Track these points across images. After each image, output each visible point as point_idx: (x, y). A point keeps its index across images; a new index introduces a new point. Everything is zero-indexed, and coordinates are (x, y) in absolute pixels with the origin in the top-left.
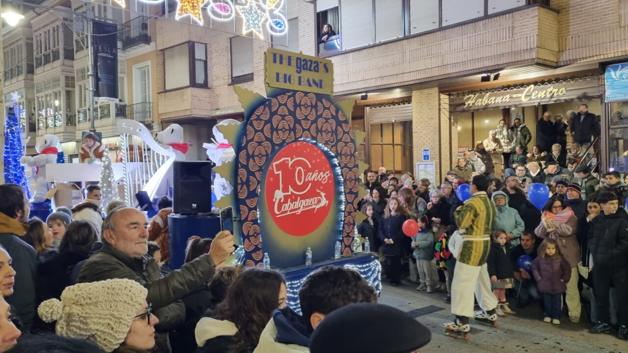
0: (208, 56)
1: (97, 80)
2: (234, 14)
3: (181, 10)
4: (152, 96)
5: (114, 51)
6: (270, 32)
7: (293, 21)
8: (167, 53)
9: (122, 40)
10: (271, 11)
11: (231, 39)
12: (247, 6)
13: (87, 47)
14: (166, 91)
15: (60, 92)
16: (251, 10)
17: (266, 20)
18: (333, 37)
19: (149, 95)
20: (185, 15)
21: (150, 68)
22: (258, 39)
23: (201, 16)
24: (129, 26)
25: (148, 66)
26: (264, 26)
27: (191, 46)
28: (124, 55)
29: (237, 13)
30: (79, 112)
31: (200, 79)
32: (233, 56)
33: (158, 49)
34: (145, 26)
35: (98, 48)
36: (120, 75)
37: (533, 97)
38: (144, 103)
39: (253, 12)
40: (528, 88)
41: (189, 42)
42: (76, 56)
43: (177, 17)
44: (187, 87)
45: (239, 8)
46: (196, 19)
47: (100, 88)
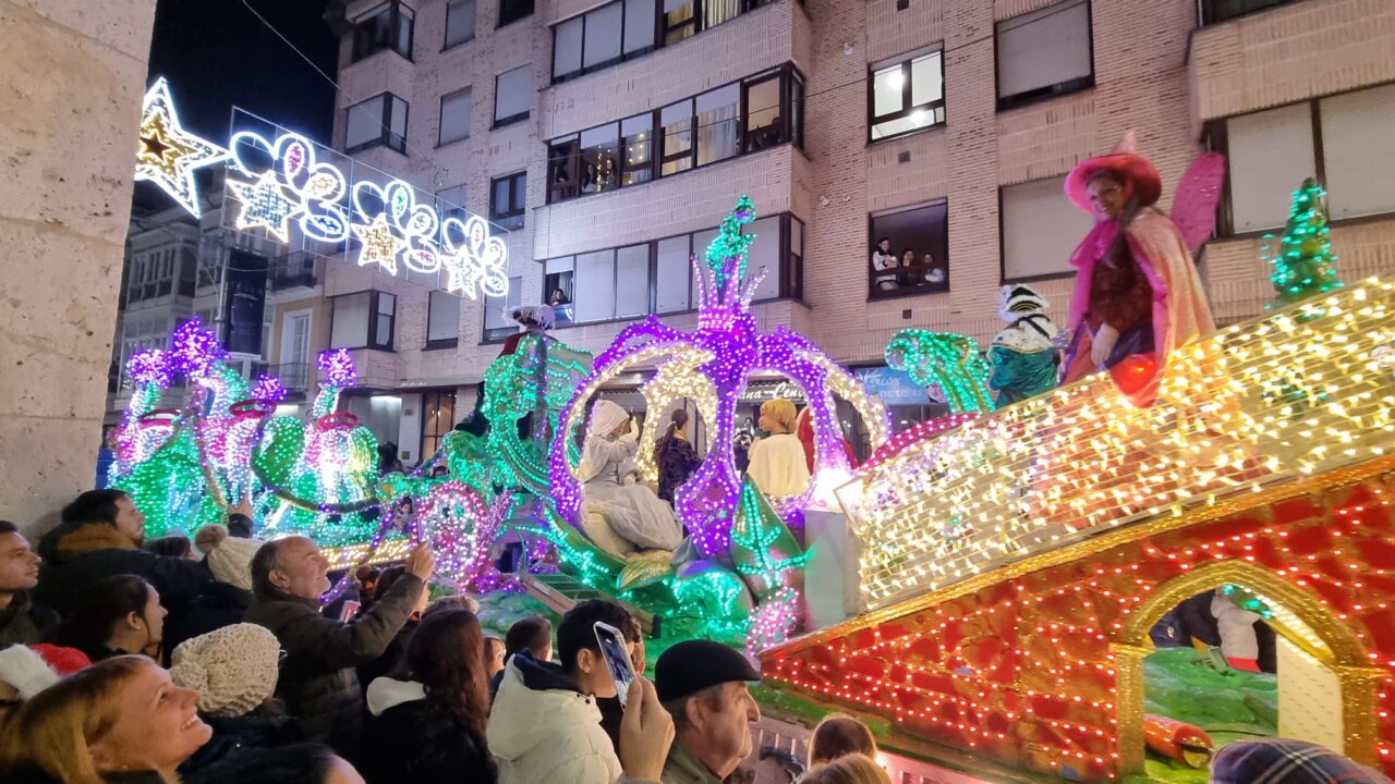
0: (397, 312)
1: (228, 327)
2: (438, 268)
3: (368, 253)
4: (309, 355)
5: (260, 292)
6: (485, 291)
7: (516, 281)
8: (338, 303)
9: (273, 278)
10: (488, 267)
11: (430, 293)
12: (457, 259)
13: (219, 282)
15: (165, 339)
16: (462, 263)
17: (481, 277)
18: (565, 306)
19: (305, 354)
20: (371, 260)
21: (310, 318)
22: (468, 299)
23: (394, 264)
24: (286, 262)
25: (308, 315)
26: (477, 283)
27: (374, 297)
28: (273, 298)
29: (443, 265)
31: (382, 339)
32: (432, 314)
33: (327, 294)
34: (309, 263)
35: (236, 286)
36: (265, 324)
37: (785, 396)
38: (296, 364)
39: (464, 265)
40: (780, 386)
41: (371, 291)
42: (197, 292)
43: (361, 262)
44: (364, 348)
45: (446, 259)
46: (387, 266)
47: (232, 339)
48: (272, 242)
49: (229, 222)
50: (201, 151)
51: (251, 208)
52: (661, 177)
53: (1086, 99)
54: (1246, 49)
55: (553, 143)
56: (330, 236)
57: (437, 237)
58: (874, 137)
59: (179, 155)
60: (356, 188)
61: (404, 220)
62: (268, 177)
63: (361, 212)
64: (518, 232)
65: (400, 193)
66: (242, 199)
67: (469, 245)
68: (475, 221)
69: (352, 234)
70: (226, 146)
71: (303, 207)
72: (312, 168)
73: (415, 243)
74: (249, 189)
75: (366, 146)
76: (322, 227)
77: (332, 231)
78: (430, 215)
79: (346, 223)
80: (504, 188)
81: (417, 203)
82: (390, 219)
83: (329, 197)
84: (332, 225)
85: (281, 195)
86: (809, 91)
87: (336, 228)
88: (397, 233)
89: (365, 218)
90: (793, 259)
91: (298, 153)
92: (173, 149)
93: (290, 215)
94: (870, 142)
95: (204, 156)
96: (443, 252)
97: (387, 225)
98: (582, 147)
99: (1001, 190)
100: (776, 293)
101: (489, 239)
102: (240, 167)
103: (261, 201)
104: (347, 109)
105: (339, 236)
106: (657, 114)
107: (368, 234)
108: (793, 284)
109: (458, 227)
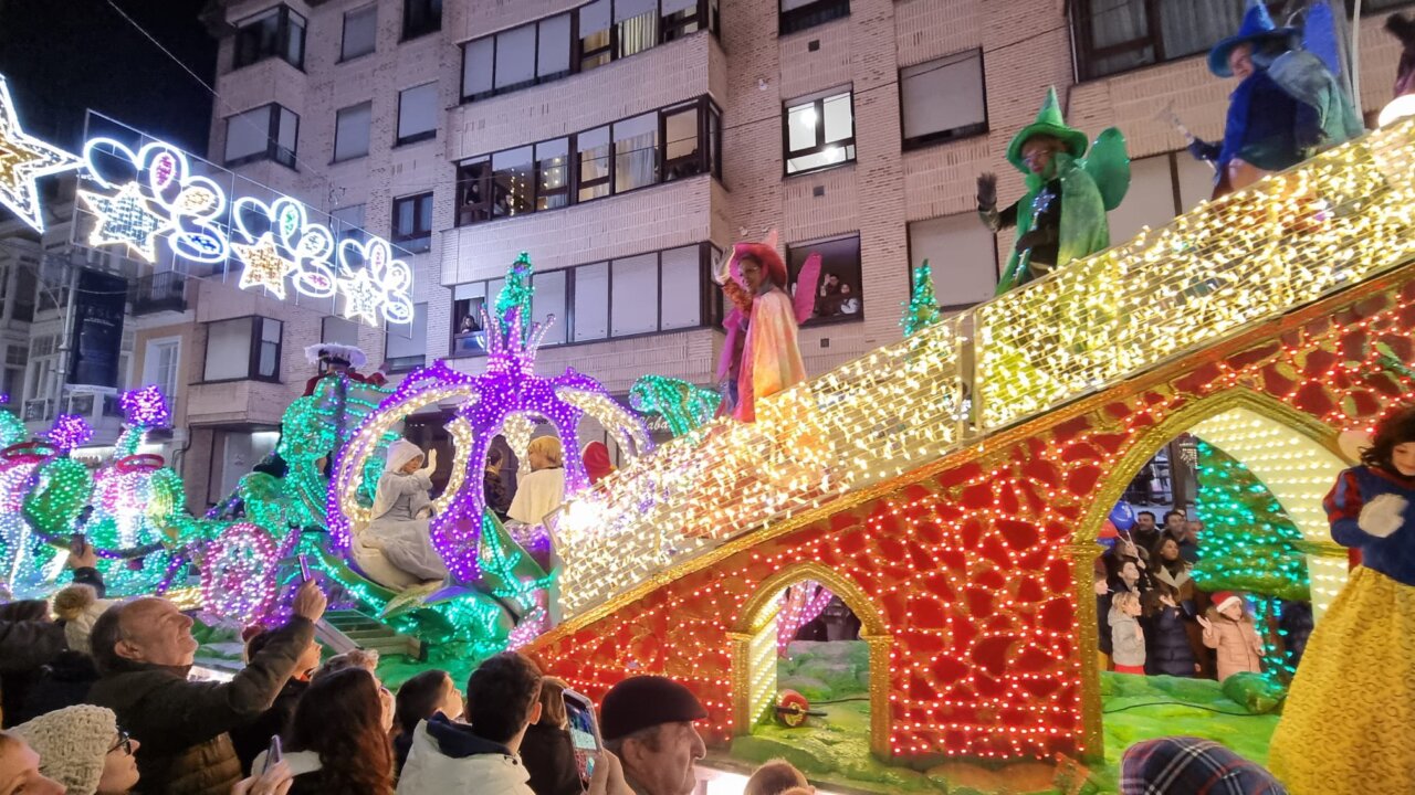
0: (284, 339)
1: (75, 357)
2: (333, 292)
3: (251, 276)
4: (176, 387)
5: (117, 316)
6: (387, 317)
7: (421, 308)
8: (213, 329)
9: (133, 301)
10: (390, 293)
11: (323, 320)
12: (356, 283)
13: (64, 305)
14: (203, 382)
16: (361, 287)
17: (382, 303)
18: (476, 333)
19: (172, 386)
20: (255, 283)
21: (179, 345)
22: (367, 325)
23: (282, 287)
24: (150, 283)
25: (176, 343)
26: (378, 309)
27: (257, 323)
28: (134, 323)
30: (28, 404)
31: (266, 368)
33: (200, 320)
34: (178, 285)
35: (86, 309)
36: (122, 353)
39: (364, 290)
41: (253, 317)
42: (36, 316)
43: (243, 285)
44: (244, 379)
45: (343, 283)
46: (273, 289)
47: (81, 370)
48: (133, 261)
49: (82, 238)
50: (47, 157)
51: (108, 223)
52: (578, 203)
53: (983, 143)
54: (1115, 106)
55: (462, 164)
56: (205, 256)
57: (332, 259)
58: (790, 170)
59: (17, 161)
60: (238, 204)
61: (294, 240)
62: (131, 189)
63: (243, 230)
64: (424, 255)
65: (288, 211)
66: (97, 213)
67: (369, 268)
68: (376, 243)
69: (233, 254)
70: (78, 153)
71: (174, 223)
72: (185, 180)
73: (307, 264)
74: (107, 202)
75: (249, 160)
76: (197, 246)
77: (209, 251)
78: (325, 236)
79: (225, 243)
80: (408, 211)
81: (310, 222)
82: (277, 239)
83: (204, 213)
84: (209, 244)
85: (146, 209)
86: (727, 124)
87: (213, 247)
88: (284, 253)
89: (248, 237)
90: (713, 287)
91: (168, 164)
92: (12, 154)
93: (157, 232)
94: (786, 175)
95: (50, 163)
96: (339, 275)
97: (274, 245)
98: (494, 169)
99: (908, 225)
100: (697, 321)
101: (391, 263)
102: (95, 176)
103: (122, 215)
104: (227, 119)
105: (216, 256)
106: (573, 139)
107: (251, 255)
108: (714, 312)
109: (356, 249)
